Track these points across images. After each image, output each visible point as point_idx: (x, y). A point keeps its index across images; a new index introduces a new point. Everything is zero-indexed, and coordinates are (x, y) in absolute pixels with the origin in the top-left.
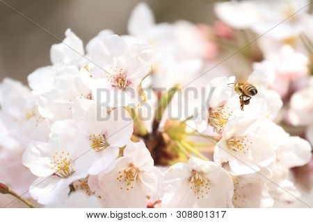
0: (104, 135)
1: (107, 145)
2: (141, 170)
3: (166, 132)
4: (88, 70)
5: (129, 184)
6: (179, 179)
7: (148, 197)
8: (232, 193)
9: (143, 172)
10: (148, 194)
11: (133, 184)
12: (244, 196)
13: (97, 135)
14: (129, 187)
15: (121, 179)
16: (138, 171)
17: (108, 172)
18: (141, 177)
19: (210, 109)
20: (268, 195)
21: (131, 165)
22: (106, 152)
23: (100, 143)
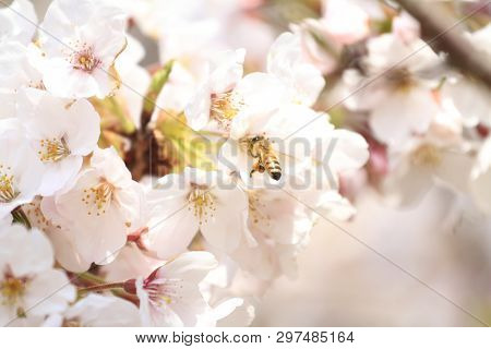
0: (63, 139)
1: (67, 152)
2: (116, 185)
3: (159, 128)
4: (38, 46)
5: (99, 207)
6: (171, 197)
7: (128, 225)
8: (246, 214)
9: (120, 189)
10: (129, 221)
11: (106, 206)
12: (269, 218)
13: (51, 139)
14: (100, 212)
15: (89, 200)
16: (113, 188)
17: (66, 191)
18: (117, 196)
19: (213, 96)
20: (304, 214)
21: (103, 180)
22: (65, 162)
23: (57, 150)
